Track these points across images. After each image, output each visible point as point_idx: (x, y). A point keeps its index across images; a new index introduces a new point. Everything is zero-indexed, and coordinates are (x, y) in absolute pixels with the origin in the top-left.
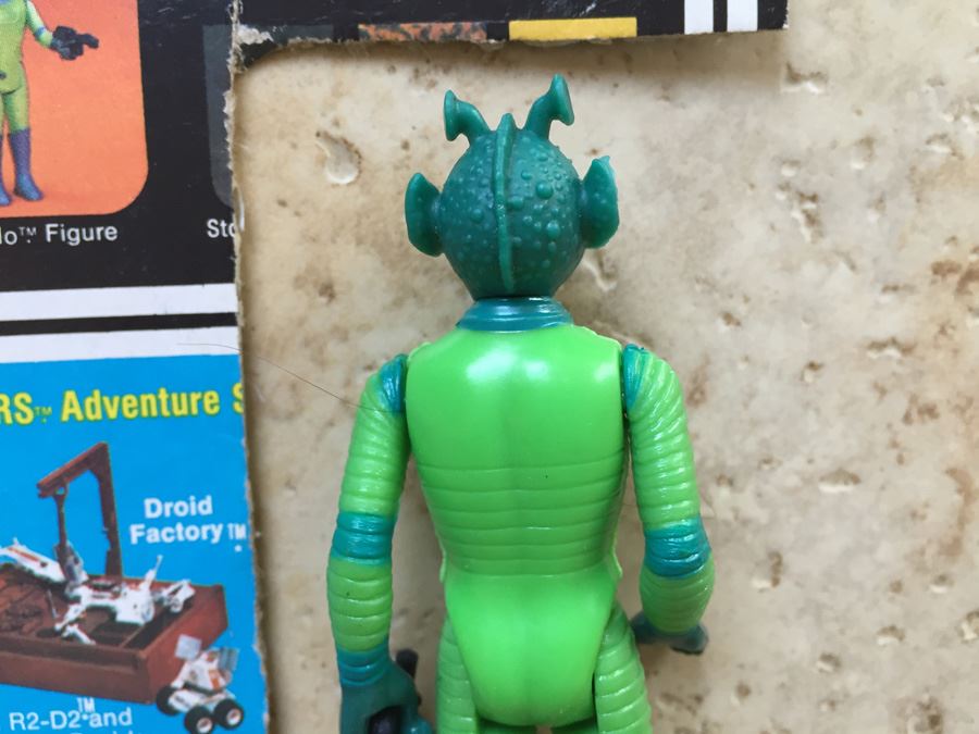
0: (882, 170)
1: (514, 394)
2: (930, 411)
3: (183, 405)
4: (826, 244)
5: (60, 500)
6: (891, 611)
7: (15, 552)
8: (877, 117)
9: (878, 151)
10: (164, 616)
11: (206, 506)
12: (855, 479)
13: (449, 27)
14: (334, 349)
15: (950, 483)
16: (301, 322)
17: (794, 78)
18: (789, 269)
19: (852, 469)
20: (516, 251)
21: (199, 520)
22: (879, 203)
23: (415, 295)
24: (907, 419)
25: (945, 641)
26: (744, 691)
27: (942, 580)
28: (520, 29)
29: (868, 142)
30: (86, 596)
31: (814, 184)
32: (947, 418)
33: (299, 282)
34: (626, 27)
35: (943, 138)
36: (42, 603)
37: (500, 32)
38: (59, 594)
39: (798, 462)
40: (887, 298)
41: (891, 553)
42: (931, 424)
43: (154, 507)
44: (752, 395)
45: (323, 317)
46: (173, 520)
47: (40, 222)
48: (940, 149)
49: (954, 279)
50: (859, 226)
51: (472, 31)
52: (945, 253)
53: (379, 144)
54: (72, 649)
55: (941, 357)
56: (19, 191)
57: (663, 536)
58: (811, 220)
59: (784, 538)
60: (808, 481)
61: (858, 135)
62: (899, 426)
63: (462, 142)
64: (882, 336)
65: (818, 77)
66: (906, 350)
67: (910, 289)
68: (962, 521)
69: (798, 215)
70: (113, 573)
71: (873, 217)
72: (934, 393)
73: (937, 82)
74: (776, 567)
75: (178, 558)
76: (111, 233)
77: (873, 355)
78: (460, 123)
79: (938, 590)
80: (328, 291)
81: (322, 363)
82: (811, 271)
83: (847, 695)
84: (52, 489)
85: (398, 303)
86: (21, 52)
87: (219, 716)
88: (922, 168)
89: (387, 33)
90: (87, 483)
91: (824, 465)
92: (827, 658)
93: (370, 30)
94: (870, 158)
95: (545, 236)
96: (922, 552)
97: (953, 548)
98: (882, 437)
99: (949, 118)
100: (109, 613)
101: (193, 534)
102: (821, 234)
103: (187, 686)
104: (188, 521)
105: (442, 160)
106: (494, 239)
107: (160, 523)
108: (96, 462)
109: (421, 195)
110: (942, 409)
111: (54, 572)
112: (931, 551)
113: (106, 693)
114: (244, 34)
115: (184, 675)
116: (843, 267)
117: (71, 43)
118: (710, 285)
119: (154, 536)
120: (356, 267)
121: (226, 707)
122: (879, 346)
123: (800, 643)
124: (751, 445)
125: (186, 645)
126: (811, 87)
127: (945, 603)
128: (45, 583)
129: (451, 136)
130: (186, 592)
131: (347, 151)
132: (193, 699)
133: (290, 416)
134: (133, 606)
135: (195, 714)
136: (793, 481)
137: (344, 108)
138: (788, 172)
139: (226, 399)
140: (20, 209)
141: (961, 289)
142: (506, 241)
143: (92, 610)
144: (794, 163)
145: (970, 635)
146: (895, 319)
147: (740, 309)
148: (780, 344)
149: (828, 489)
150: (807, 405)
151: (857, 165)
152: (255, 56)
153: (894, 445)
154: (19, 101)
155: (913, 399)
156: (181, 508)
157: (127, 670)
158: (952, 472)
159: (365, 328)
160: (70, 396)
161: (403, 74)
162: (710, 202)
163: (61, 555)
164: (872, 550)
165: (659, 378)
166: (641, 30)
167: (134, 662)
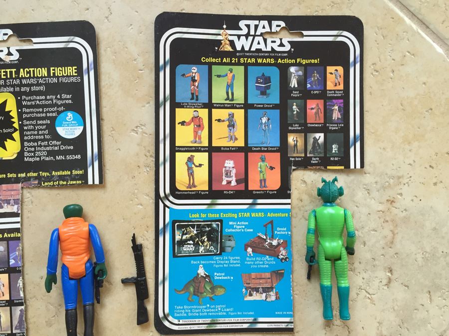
0: (378, 186)
1: (331, 215)
2: (387, 221)
3: (283, 215)
4: (370, 196)
5: (266, 227)
6: (383, 252)
7: (260, 234)
8: (378, 179)
9: (378, 184)
10: (279, 244)
11: (285, 229)
12: (376, 231)
13: (319, 167)
14: (302, 208)
15: (391, 233)
16: (298, 205)
17: (365, 173)
18: (365, 200)
19: (376, 229)
20: (332, 197)
21: (284, 231)
22: (378, 191)
23: (313, 202)
24: (384, 222)
25: (391, 257)
26: (360, 263)
27: (390, 247)
28: (328, 167)
29: (376, 182)
30: (269, 241)
31: (369, 188)
32: (390, 222)
33: (298, 199)
34: (342, 167)
35: (388, 182)
36: (262, 242)
37: (326, 168)
38: (265, 240)
39: (367, 228)
40: (380, 204)
41: (382, 242)
42: (387, 223)
43: (278, 229)
44: (361, 217)
45: (301, 204)
46: (281, 231)
47: (267, 191)
48: (387, 184)
49: (390, 202)
50: (375, 194)
51: (322, 168)
52: (388, 198)
53: (309, 181)
54: (266, 249)
55: (388, 213)
56: (264, 186)
57: (350, 232)
58: (368, 193)
59: (366, 239)
60: (369, 231)
61: (375, 181)
62: (382, 223)
63: (324, 183)
64: (379, 209)
65: (369, 173)
66: (383, 212)
67: (383, 203)
68: (393, 238)
69: (366, 192)
70: (272, 238)
71: (377, 193)
72: (387, 219)
73: (386, 174)
74: (365, 244)
75: (281, 236)
76: (276, 192)
77: (378, 213)
78: (324, 181)
79: (390, 249)
80: (301, 201)
81: (300, 210)
82: (368, 200)
83: (376, 265)
84: (265, 226)
85: (310, 203)
86: (265, 169)
87: (285, 259)
88: (385, 186)
89: (311, 168)
90: (270, 226)
91: (371, 229)
92: (373, 259)
93: (309, 167)
94: (377, 185)
95: (336, 196)
96: (387, 243)
97: (392, 243)
98: (380, 225)
99: (388, 179)
100: (272, 243)
101: (283, 233)
102: (370, 195)
103: (281, 255)
104: (283, 231)
105: (321, 185)
106: (330, 195)
107: (279, 231)
108: (271, 222)
109: (319, 190)
110: (389, 221)
111: (265, 237)
112: (389, 243)
113: (271, 255)
114: (293, 168)
115: (281, 253)
116: (373, 200)
117: (272, 168)
118: (354, 202)
119: (278, 233)
120: (305, 197)
121: (287, 258)
122: (379, 211)
123: (368, 256)
124: (360, 225)
125: (281, 249)
126: (368, 175)
127: (391, 251)
128: (263, 239)
129: (322, 182)
130: (282, 241)
131: (305, 182)
132: (282, 257)
133: (295, 218)
134: (275, 243)
135: (283, 259)
136: (367, 231)
137: (305, 177)
138: (365, 186)
139: (289, 215)
140: (264, 189)
141: (391, 204)
142: (331, 196)
143: (269, 243)
144: (366, 185)
145: (396, 257)
146: (381, 207)
147: (358, 205)
148: (364, 210)
149: (372, 232)
150: (368, 219)
151: (375, 186)
152: (294, 170)
153: (382, 226)
154: (265, 175)
155: (385, 219)
156: (282, 229)
157: (273, 252)
158: (391, 231)
159: (306, 206)
160: (269, 213)
161: (312, 172)
162: (354, 190)
163: (266, 235)
164: (379, 242)
165: (349, 213)
166: (345, 168)
167: (274, 251)
